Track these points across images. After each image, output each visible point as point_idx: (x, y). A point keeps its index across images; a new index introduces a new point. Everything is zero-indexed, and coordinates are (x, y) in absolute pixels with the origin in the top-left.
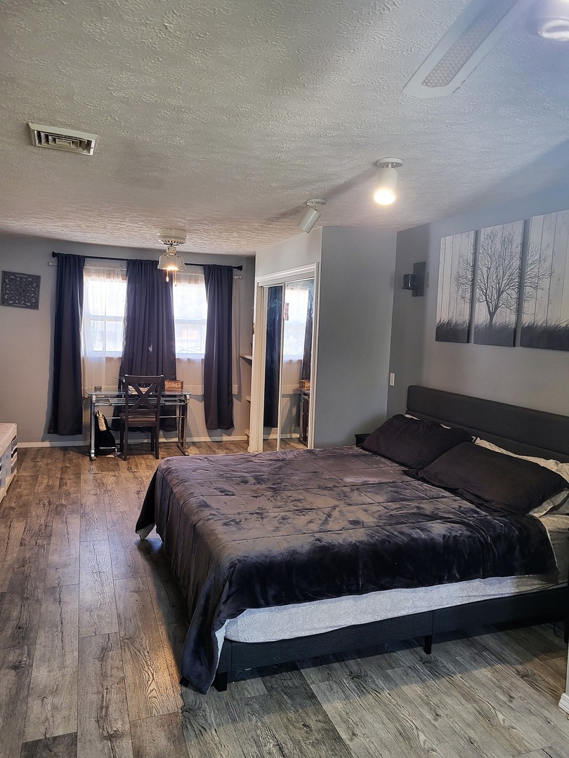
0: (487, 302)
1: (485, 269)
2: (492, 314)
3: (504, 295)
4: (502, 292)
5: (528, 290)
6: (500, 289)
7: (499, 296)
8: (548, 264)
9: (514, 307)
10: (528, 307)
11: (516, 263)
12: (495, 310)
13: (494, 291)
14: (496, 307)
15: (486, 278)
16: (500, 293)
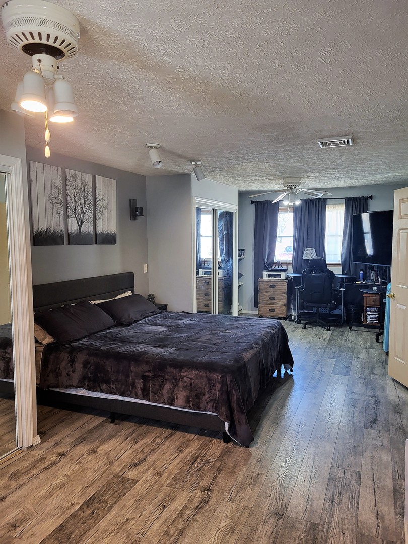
0: (76, 218)
1: (72, 197)
2: (80, 226)
3: (86, 215)
4: (85, 213)
5: (98, 214)
6: (83, 211)
7: (83, 215)
8: (105, 202)
9: (92, 223)
10: (99, 223)
11: (91, 198)
12: (82, 224)
13: (80, 212)
14: (82, 222)
15: (74, 203)
16: (83, 213)
